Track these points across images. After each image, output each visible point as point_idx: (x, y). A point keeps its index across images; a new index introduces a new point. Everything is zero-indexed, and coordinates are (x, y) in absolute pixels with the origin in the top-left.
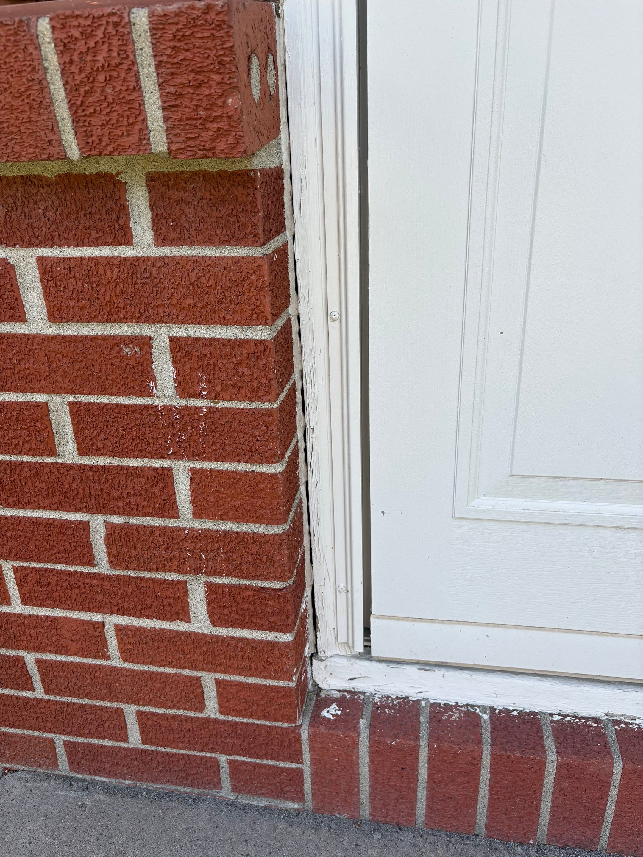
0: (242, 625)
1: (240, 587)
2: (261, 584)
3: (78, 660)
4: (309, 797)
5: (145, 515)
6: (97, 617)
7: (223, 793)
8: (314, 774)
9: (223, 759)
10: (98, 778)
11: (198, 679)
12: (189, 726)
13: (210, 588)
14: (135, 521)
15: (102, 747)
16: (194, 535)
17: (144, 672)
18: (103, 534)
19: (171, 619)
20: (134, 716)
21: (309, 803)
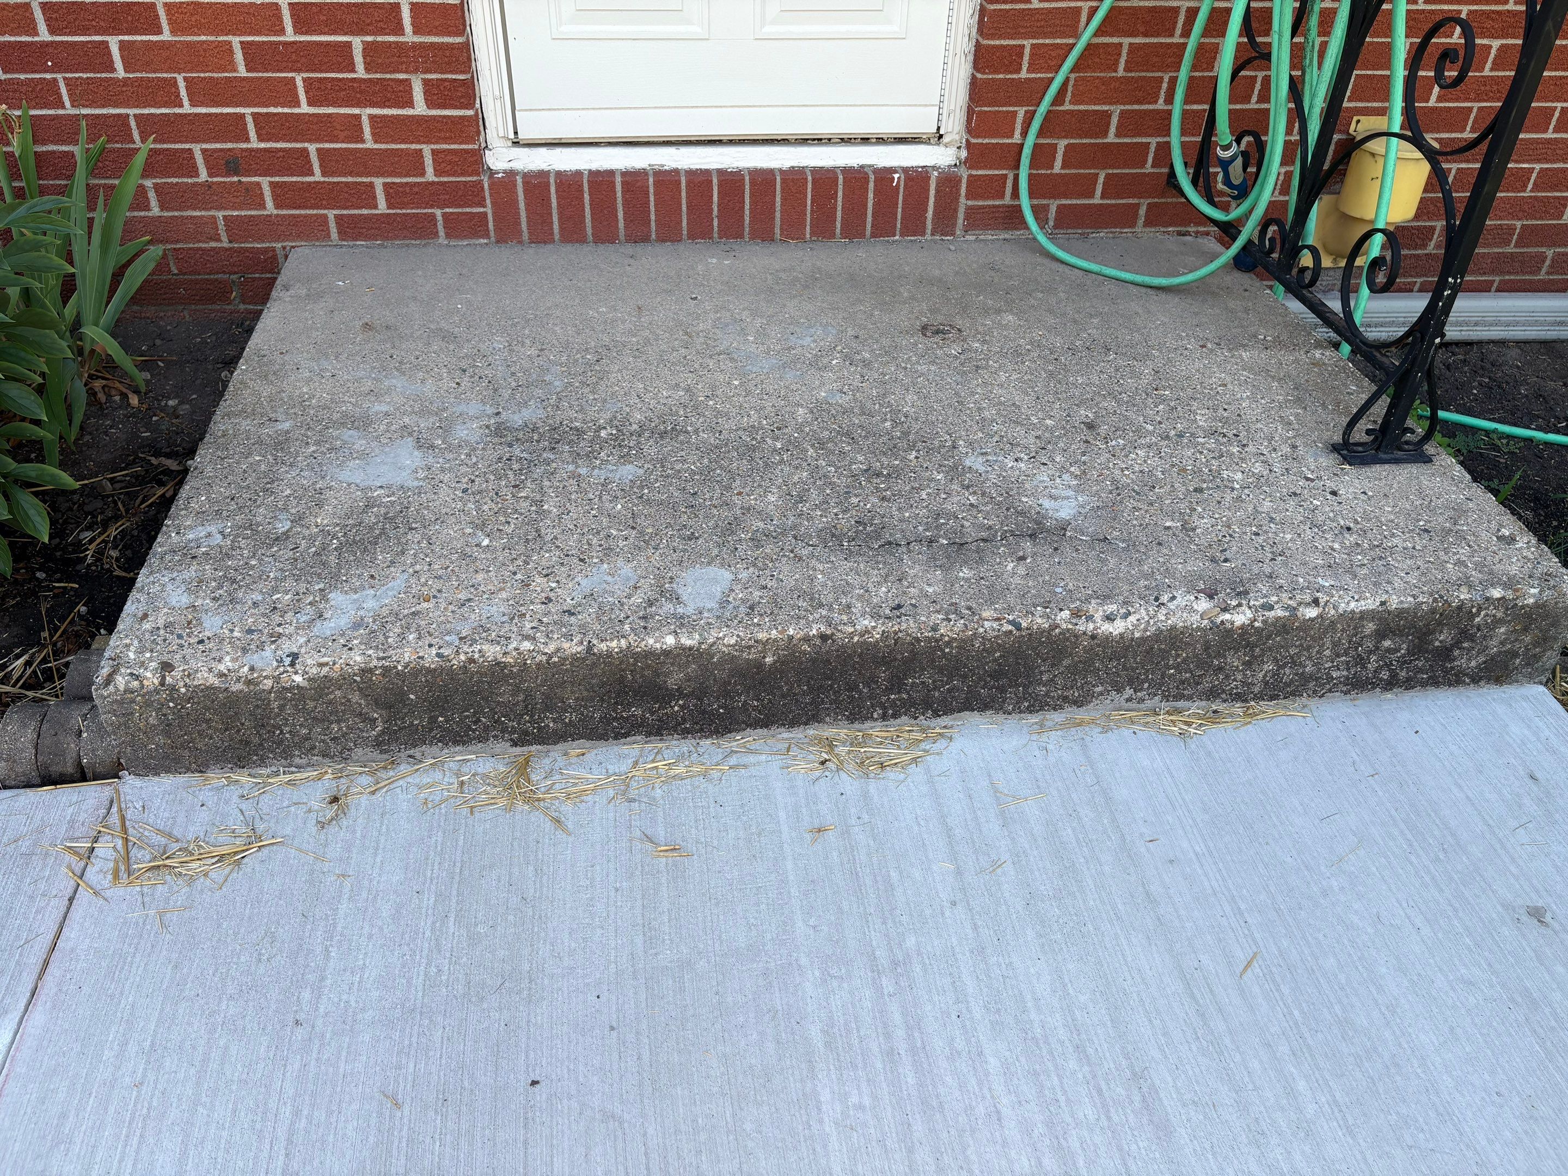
0: (444, 107)
1: (442, 80)
2: (454, 77)
3: (344, 146)
4: (492, 234)
5: (386, 34)
6: (356, 111)
7: (440, 241)
8: (494, 213)
9: (438, 213)
10: (358, 243)
11: (421, 150)
12: (416, 189)
13: (426, 82)
14: (379, 39)
15: (361, 215)
16: (415, 46)
17: (387, 150)
18: (361, 50)
19: (403, 107)
20: (381, 187)
21: (493, 239)
